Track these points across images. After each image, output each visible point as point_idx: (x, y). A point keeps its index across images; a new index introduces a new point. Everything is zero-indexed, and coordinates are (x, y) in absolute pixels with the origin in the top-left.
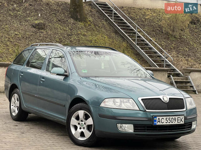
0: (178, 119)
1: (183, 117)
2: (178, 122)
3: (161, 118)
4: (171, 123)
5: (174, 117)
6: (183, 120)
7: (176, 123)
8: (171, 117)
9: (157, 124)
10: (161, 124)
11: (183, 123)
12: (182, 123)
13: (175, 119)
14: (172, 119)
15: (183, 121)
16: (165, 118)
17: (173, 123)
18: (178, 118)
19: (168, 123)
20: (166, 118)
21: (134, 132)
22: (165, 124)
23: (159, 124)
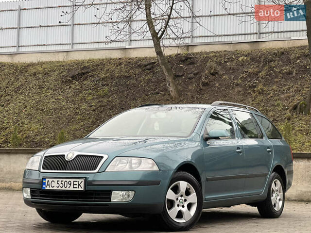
0: (75, 183)
1: (83, 180)
2: (74, 188)
3: (50, 180)
4: (64, 188)
5: (68, 180)
6: (82, 185)
7: (71, 188)
8: (64, 180)
9: (46, 188)
10: (51, 188)
11: (83, 189)
12: (80, 189)
13: (70, 183)
14: (66, 182)
15: (83, 187)
16: (56, 180)
17: (67, 189)
18: (74, 181)
19: (60, 188)
20: (58, 181)
21: (31, 198)
22: (55, 188)
23: (48, 188)
